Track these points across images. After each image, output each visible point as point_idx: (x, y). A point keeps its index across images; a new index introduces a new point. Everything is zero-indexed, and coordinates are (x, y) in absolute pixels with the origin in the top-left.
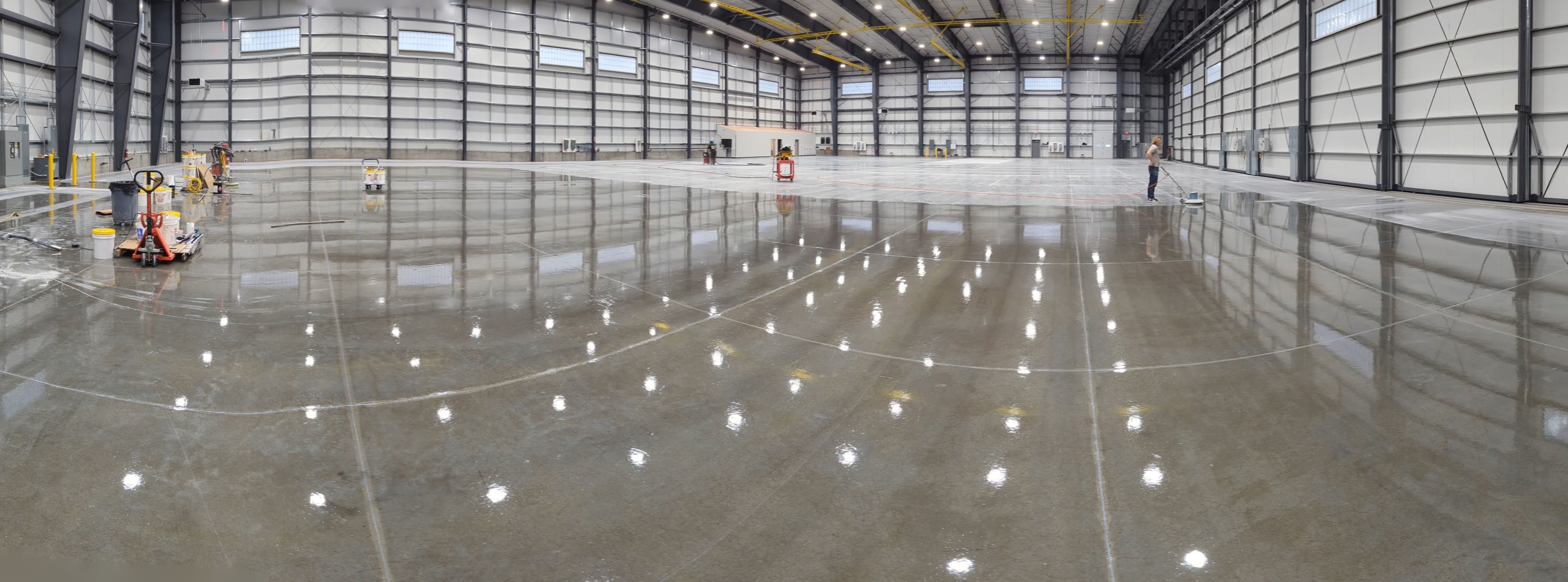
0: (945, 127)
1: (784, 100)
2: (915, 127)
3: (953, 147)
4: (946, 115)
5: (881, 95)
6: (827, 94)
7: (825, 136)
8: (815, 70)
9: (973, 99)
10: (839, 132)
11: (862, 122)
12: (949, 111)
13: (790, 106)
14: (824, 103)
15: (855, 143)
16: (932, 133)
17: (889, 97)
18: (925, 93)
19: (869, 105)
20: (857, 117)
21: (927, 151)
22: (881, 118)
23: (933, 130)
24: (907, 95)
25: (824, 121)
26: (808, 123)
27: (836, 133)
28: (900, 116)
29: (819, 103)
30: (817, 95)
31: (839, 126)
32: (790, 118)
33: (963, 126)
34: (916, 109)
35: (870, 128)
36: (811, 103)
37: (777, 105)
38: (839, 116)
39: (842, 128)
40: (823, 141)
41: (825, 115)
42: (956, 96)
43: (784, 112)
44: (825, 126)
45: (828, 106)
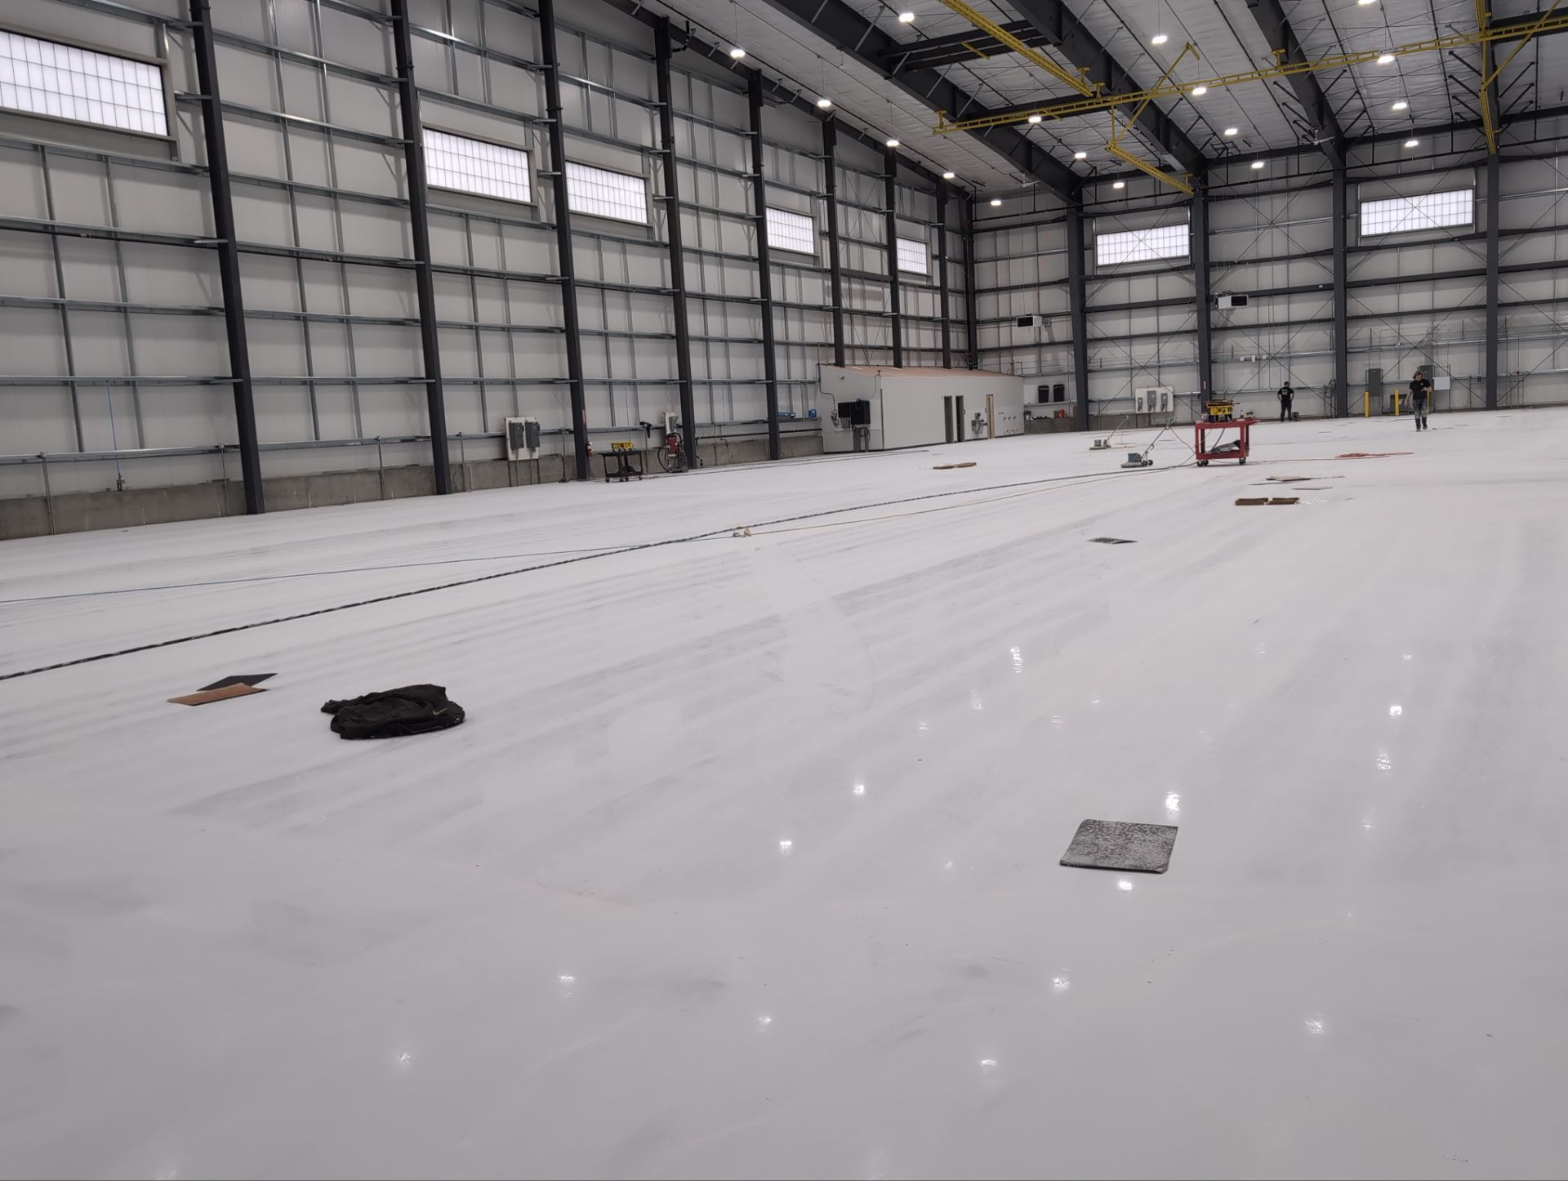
0: (1416, 330)
1: (943, 290)
2: (1321, 337)
3: (1441, 383)
4: (1416, 298)
5: (1214, 257)
6: (1056, 266)
7: (1051, 382)
8: (1026, 204)
9: (1504, 245)
10: (1090, 366)
11: (1158, 335)
12: (1426, 285)
13: (956, 309)
14: (1045, 293)
15: (1141, 393)
16: (1373, 349)
17: (1240, 263)
18: (1350, 243)
19: (1178, 286)
20: (1144, 323)
21: (1359, 399)
22: (1216, 319)
23: (1376, 343)
24: (1295, 251)
25: (1045, 339)
26: (998, 350)
27: (1083, 371)
28: (1277, 311)
29: (1030, 295)
30: (1022, 271)
31: (1090, 353)
32: (957, 340)
33: (1478, 321)
34: (1327, 288)
35: (1187, 349)
36: (1003, 297)
37: (925, 304)
38: (1089, 326)
39: (1101, 355)
40: (1043, 395)
41: (1047, 324)
42: (1452, 240)
43: (944, 323)
44: (1048, 356)
45: (1057, 300)
